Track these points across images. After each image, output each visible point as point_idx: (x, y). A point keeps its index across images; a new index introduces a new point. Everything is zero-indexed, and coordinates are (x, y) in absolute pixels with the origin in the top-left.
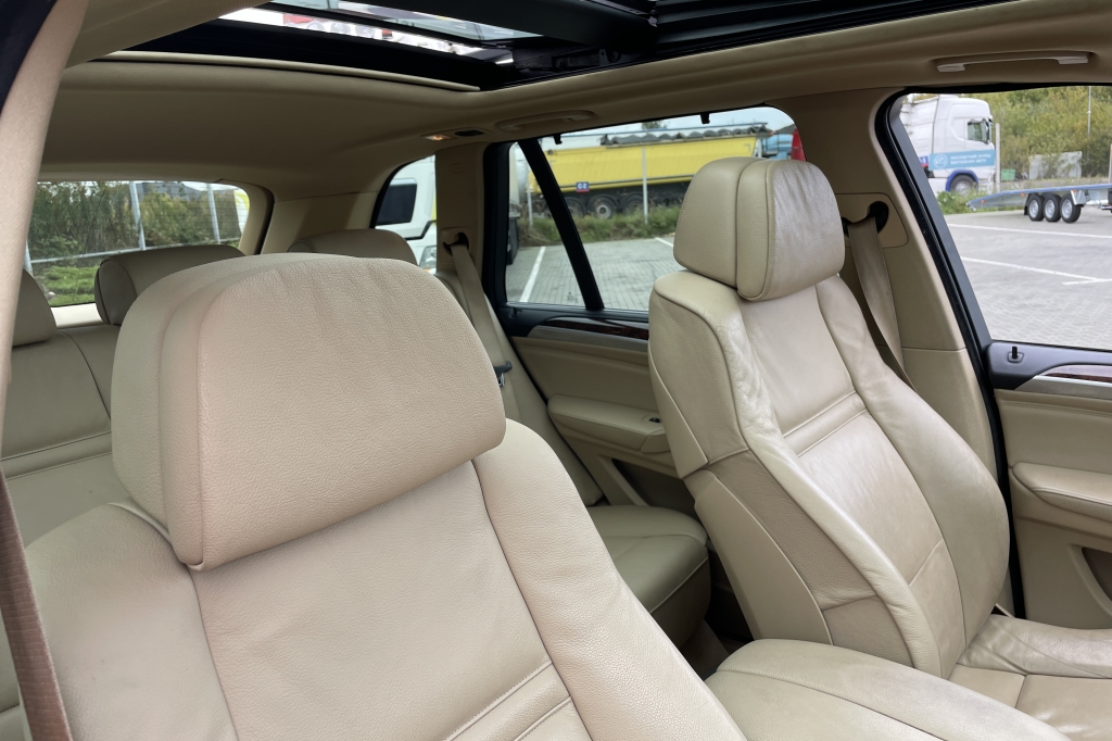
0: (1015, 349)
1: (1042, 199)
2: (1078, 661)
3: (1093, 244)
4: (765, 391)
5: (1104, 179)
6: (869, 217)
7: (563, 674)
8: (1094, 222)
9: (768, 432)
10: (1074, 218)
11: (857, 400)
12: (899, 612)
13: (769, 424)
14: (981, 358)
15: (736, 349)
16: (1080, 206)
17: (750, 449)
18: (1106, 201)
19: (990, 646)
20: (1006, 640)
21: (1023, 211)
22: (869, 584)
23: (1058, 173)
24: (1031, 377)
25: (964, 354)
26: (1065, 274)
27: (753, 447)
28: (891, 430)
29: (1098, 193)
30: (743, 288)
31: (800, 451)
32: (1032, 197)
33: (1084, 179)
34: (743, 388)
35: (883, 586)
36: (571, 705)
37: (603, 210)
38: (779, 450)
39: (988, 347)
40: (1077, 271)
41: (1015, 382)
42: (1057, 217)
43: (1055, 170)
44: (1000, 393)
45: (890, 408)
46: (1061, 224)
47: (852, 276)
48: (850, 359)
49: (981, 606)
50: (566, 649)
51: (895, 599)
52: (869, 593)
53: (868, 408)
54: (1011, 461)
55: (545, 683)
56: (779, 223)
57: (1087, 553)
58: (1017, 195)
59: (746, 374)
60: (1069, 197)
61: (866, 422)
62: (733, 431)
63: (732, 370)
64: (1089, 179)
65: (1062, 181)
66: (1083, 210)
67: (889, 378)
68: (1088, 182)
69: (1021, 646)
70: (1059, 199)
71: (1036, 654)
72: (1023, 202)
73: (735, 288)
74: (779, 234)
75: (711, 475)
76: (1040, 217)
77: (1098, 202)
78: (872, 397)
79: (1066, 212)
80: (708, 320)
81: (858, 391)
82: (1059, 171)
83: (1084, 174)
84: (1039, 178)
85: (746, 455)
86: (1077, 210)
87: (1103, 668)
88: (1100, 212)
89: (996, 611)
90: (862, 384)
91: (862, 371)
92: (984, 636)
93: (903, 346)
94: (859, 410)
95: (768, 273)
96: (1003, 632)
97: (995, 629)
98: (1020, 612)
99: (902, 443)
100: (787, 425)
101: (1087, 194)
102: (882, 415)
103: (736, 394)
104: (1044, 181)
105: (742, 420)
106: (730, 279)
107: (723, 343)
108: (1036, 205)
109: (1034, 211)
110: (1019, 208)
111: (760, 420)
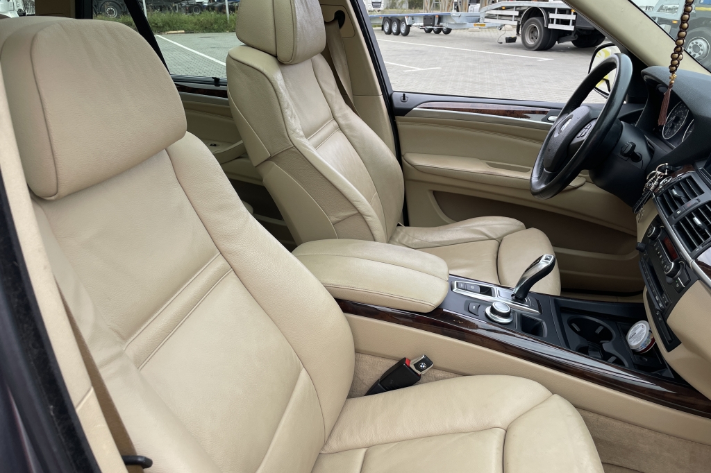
0: (404, 95)
1: (390, 20)
2: (434, 240)
3: (417, 48)
4: (297, 116)
5: (420, 11)
6: (335, 19)
7: (227, 258)
8: (416, 35)
9: (302, 137)
10: (406, 34)
11: (335, 123)
12: (369, 219)
13: (302, 133)
14: (389, 99)
15: (282, 91)
16: (410, 26)
17: (295, 146)
18: (422, 24)
19: (397, 240)
20: (404, 237)
21: (381, 28)
22: (355, 208)
23: (397, 5)
24: (411, 109)
25: (381, 98)
26: (404, 66)
27: (296, 145)
28: (352, 139)
29: (418, 18)
30: (281, 56)
31: (316, 147)
32: (386, 19)
33: (409, 10)
34: (288, 113)
35: (361, 208)
36: (233, 272)
37: (111, 12)
38: (307, 145)
39: (391, 94)
40: (410, 64)
41: (404, 112)
42: (398, 33)
43: (395, 3)
44: (398, 118)
45: (351, 127)
46: (400, 37)
47: (327, 54)
48: (330, 100)
49: (393, 223)
50: (225, 245)
51: (367, 213)
52: (356, 212)
53: (340, 128)
54: (403, 153)
55: (220, 263)
56: (298, 18)
57: (435, 193)
58: (377, 18)
59: (288, 105)
60: (404, 20)
61: (339, 135)
62: (284, 137)
63: (282, 103)
64: (413, 11)
65: (400, 10)
66: (411, 29)
67: (349, 111)
68: (413, 12)
69: (411, 238)
70: (400, 21)
71: (417, 240)
72: (381, 22)
73: (276, 56)
74: (298, 25)
75: (272, 163)
76: (390, 32)
77: (418, 24)
78: (342, 122)
79: (403, 30)
80: (266, 74)
81: (335, 119)
82: (397, 4)
83: (410, 7)
84: (387, 8)
85: (292, 149)
86: (408, 27)
87: (444, 242)
88: (418, 30)
89: (399, 225)
90: (337, 115)
91: (336, 108)
92: (394, 236)
93: (353, 95)
94: (336, 129)
95: (294, 47)
96: (402, 234)
97: (399, 233)
98: (407, 223)
99: (356, 144)
100: (308, 135)
101: (413, 19)
102: (347, 131)
103: (285, 117)
104: (390, 10)
105: (289, 131)
106: (273, 50)
107: (276, 87)
108: (396, 24)
109: (386, 29)
110: (379, 26)
111: (298, 131)
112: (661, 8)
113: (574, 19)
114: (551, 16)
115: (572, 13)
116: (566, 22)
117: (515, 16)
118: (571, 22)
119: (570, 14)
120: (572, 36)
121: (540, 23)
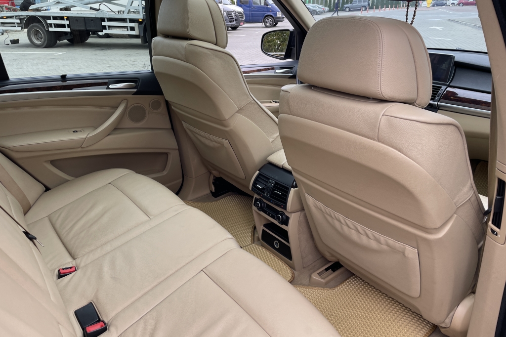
112: (129, 12)
113: (68, 23)
114: (49, 22)
115: (65, 19)
116: (63, 26)
117: (17, 23)
118: (66, 26)
119: (64, 20)
120: (69, 35)
121: (41, 27)
